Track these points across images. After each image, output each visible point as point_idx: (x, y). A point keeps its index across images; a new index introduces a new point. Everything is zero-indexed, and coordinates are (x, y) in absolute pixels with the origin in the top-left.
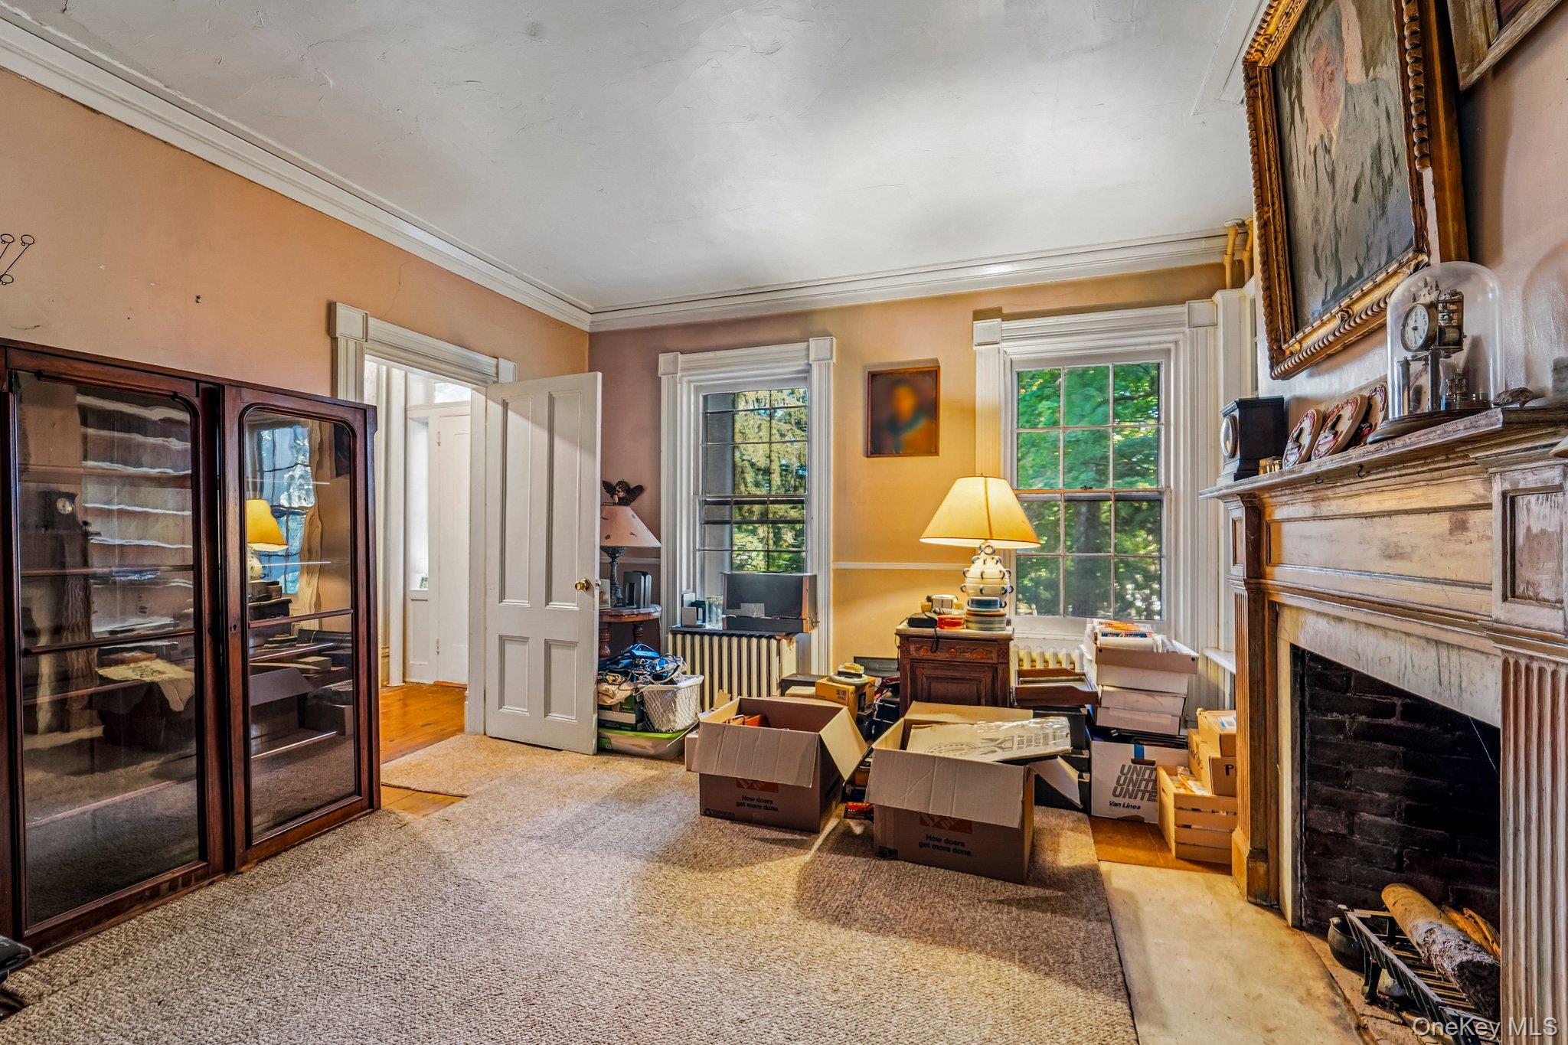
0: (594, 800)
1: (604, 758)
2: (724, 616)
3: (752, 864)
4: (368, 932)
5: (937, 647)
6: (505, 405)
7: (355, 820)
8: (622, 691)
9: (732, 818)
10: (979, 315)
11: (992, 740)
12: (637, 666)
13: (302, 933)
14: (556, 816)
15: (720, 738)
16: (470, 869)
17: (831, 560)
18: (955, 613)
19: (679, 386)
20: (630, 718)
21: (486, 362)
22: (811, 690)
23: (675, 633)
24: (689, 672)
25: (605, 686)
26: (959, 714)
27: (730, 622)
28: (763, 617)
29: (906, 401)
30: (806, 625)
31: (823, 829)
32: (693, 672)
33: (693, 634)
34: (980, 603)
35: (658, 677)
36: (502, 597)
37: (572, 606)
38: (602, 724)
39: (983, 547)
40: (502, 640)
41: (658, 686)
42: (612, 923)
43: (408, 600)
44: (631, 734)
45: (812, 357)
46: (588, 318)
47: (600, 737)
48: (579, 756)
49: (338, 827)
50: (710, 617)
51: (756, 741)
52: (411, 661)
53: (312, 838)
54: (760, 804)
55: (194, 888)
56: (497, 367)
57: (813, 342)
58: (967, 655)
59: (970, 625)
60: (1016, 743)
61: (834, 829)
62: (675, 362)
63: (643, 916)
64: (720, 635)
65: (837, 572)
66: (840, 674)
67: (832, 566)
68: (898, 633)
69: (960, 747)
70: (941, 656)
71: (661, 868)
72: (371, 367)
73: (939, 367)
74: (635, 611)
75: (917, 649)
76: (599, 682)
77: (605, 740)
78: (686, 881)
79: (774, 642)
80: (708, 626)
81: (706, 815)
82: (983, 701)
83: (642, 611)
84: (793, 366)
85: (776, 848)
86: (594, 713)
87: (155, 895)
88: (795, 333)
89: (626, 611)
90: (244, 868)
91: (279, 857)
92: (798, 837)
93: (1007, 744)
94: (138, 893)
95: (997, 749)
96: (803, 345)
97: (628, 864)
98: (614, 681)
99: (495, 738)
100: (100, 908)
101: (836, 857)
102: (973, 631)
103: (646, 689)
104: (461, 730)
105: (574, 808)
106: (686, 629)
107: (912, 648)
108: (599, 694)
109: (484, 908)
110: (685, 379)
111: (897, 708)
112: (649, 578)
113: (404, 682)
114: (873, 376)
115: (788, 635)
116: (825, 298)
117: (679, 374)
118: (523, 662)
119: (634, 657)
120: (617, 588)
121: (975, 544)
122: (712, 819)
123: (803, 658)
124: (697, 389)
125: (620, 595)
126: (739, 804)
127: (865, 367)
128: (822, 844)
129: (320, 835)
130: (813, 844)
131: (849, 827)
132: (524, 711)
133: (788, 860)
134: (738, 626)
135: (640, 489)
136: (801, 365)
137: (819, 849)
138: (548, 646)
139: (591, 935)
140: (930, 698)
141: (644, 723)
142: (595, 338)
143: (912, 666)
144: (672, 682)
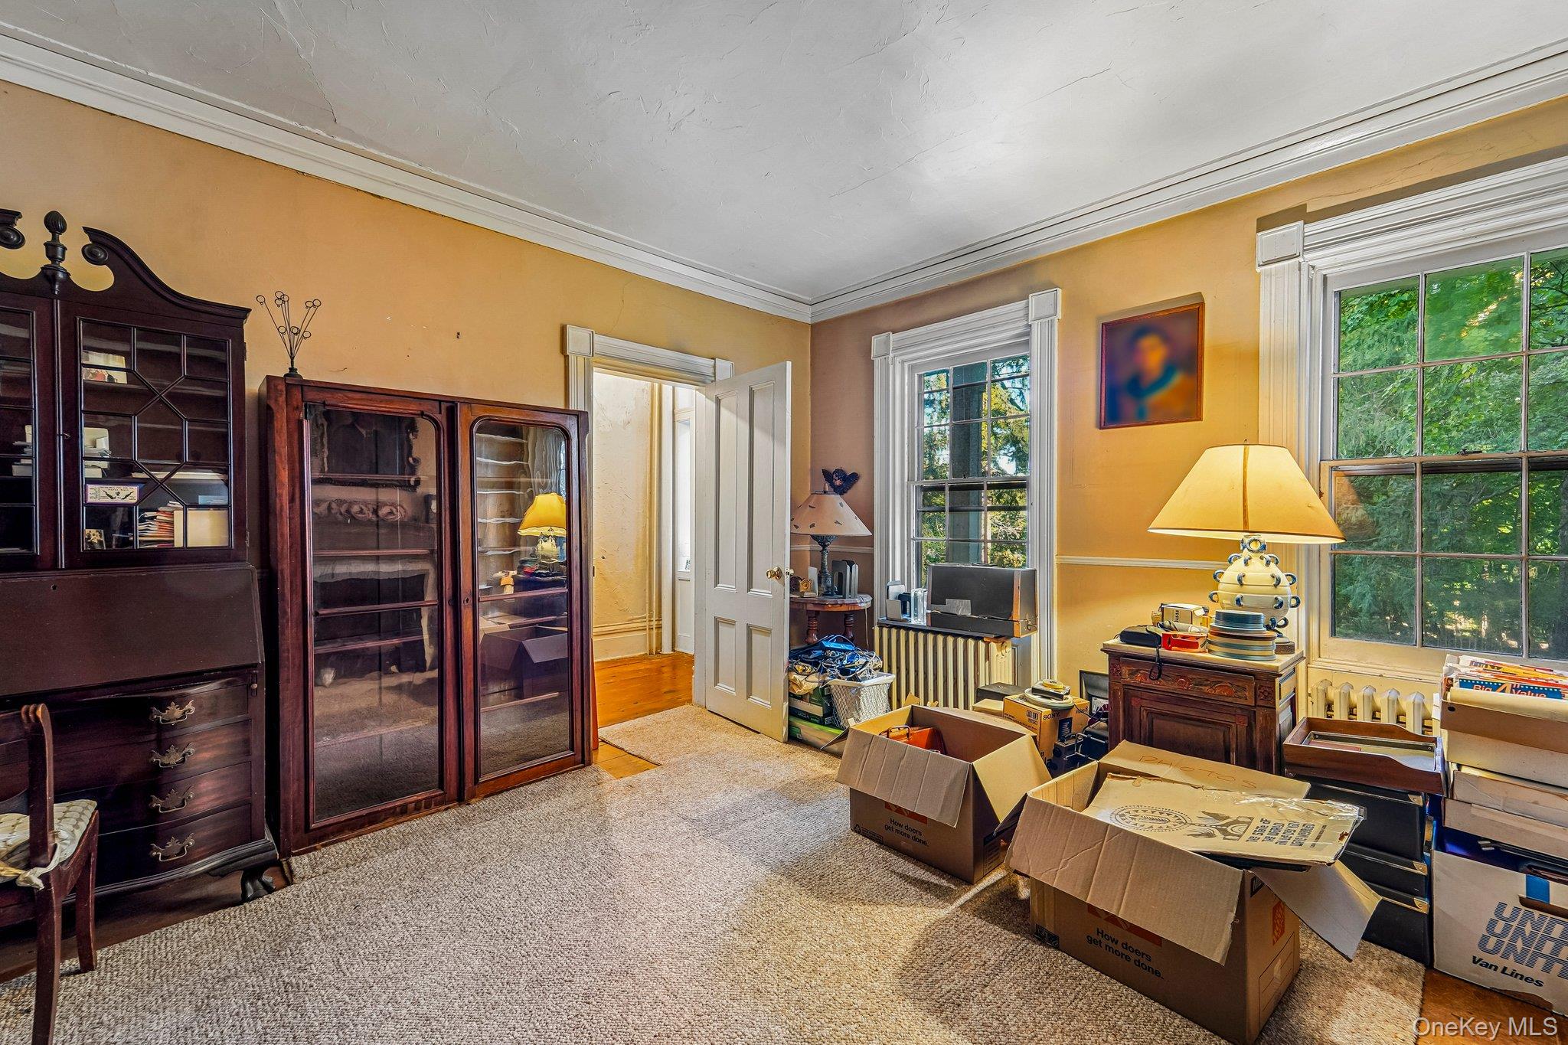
0: (759, 791)
1: (791, 747)
2: (929, 612)
3: (876, 903)
4: (515, 883)
5: (1160, 673)
6: (718, 402)
7: (567, 772)
8: (809, 683)
9: (881, 842)
10: (1265, 223)
11: (1216, 817)
12: (826, 658)
13: (473, 870)
14: (720, 800)
15: (867, 748)
16: (620, 839)
17: (1055, 552)
18: (1194, 629)
19: (891, 367)
20: (818, 710)
21: (704, 364)
22: (998, 706)
23: (881, 626)
24: (886, 668)
25: (794, 676)
26: (1185, 770)
27: (934, 618)
28: (969, 614)
29: (1153, 355)
30: (1019, 629)
31: (980, 880)
32: (890, 671)
33: (899, 628)
34: (1228, 618)
35: (844, 672)
36: (717, 582)
37: (767, 593)
38: (793, 712)
39: (1247, 541)
40: (717, 622)
41: (844, 682)
42: (704, 933)
43: (677, 580)
44: (816, 726)
45: (1031, 316)
46: (809, 310)
47: (790, 726)
48: (771, 741)
49: (553, 776)
50: (916, 611)
52: (678, 633)
53: (530, 783)
54: (908, 832)
55: (433, 811)
56: (714, 367)
57: (1033, 299)
58: (1206, 689)
59: (1213, 647)
60: (1251, 830)
61: (993, 885)
62: (887, 342)
63: (735, 935)
64: (926, 632)
65: (1062, 567)
66: (1035, 691)
67: (1055, 561)
68: (1106, 650)
69: (1162, 817)
70: (1165, 685)
71: (780, 882)
72: (602, 380)
73: (1202, 304)
74: (839, 601)
75: (1132, 674)
76: (790, 670)
77: (796, 730)
78: (798, 904)
79: (982, 645)
80: (913, 622)
81: (856, 832)
82: (1233, 756)
83: (846, 601)
84: (1010, 330)
85: (912, 890)
86: (784, 700)
87: (403, 813)
88: (1013, 290)
89: (829, 601)
90: (474, 800)
91: (500, 796)
92: (944, 883)
94: (390, 808)
95: (1216, 832)
96: (1021, 304)
97: (753, 869)
98: (804, 671)
99: (712, 712)
100: (362, 816)
101: (979, 922)
102: (1217, 656)
103: (834, 682)
104: (690, 701)
105: (740, 795)
106: (891, 623)
107: (1125, 670)
108: (790, 682)
109: (610, 883)
110: (898, 359)
111: (1106, 744)
112: (856, 568)
113: (673, 650)
114: (1110, 329)
115: (997, 638)
116: (1048, 243)
117: (891, 355)
118: (732, 640)
119: (825, 649)
120: (827, 576)
121: (1239, 536)
122: (860, 837)
123: (1022, 665)
124: (912, 368)
125: (829, 583)
126: (888, 828)
127: (1099, 318)
128: (970, 900)
129: (536, 781)
130: (959, 897)
131: (1015, 886)
132: (730, 690)
133: (919, 910)
134: (942, 624)
135: (855, 477)
136: (1019, 328)
137: (962, 907)
138: (750, 630)
139: (678, 940)
140: (1150, 740)
141: (830, 717)
142: (816, 329)
143: (1125, 694)
144: (855, 678)
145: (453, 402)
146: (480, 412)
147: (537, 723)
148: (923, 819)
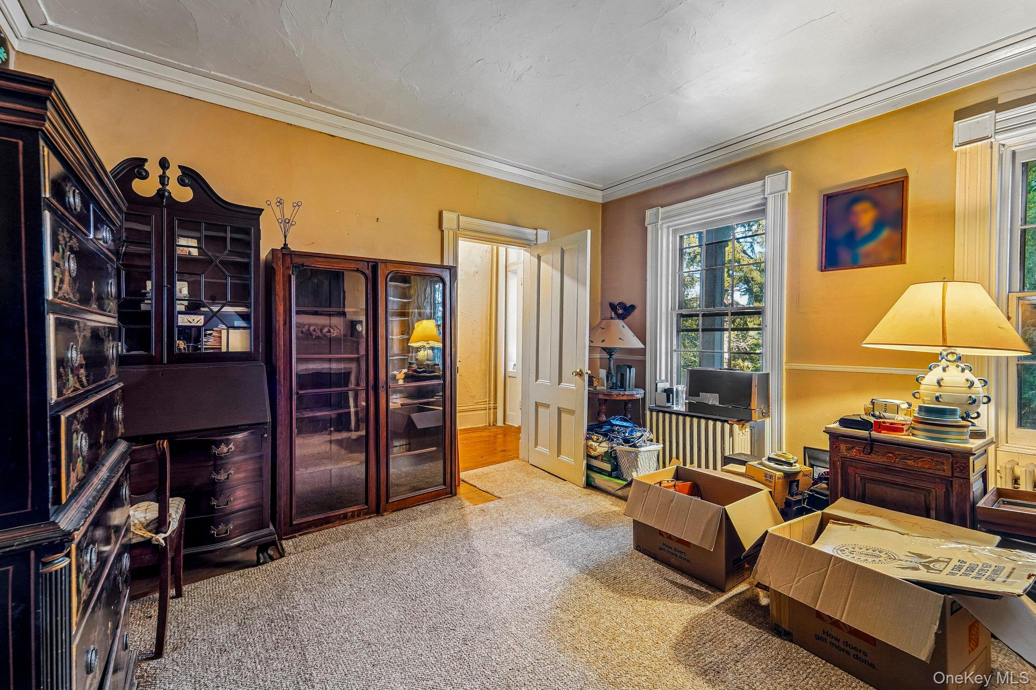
0: (568, 519)
1: (588, 491)
2: (687, 401)
3: (655, 599)
4: (415, 566)
5: (872, 449)
6: (539, 258)
7: (442, 499)
8: (601, 447)
9: (656, 558)
10: (960, 115)
11: (920, 556)
12: (613, 431)
13: (388, 556)
14: (542, 523)
15: (645, 494)
16: (478, 544)
17: (784, 361)
18: (900, 418)
19: (660, 231)
20: (607, 467)
21: (529, 233)
22: (742, 469)
23: (651, 411)
24: (655, 440)
25: (591, 442)
26: (892, 521)
27: (690, 406)
28: (717, 404)
29: (865, 216)
30: (755, 415)
31: (730, 590)
32: (658, 441)
33: (664, 412)
34: (929, 411)
35: (626, 441)
36: (537, 378)
37: (572, 386)
38: (589, 467)
39: (944, 353)
40: (537, 405)
41: (626, 448)
42: (537, 608)
43: (507, 377)
44: (606, 478)
45: (767, 191)
46: (600, 194)
47: (588, 477)
48: (574, 486)
49: (433, 501)
50: (677, 401)
51: (672, 501)
52: (508, 413)
53: (419, 505)
54: (676, 553)
55: (362, 518)
56: (537, 235)
57: (768, 179)
58: (910, 462)
59: (915, 432)
60: (951, 565)
61: (740, 594)
62: (657, 214)
63: (558, 611)
64: (684, 415)
65: (790, 371)
66: (770, 459)
67: (784, 367)
68: (827, 431)
69: (876, 554)
70: (876, 458)
71: (587, 579)
72: (464, 245)
73: (907, 177)
74: (622, 393)
75: (848, 449)
76: (588, 439)
77: (591, 479)
78: (599, 595)
79: (727, 426)
80: (675, 408)
81: (637, 550)
83: (627, 393)
84: (753, 201)
85: (680, 592)
86: (584, 459)
87: (345, 518)
88: (753, 174)
89: (615, 392)
90: (385, 513)
91: (401, 511)
92: (703, 589)
93: (938, 566)
94: (338, 515)
95: (921, 567)
96: (760, 183)
97: (567, 569)
98: (598, 439)
99: (533, 465)
100: (321, 518)
101: (730, 618)
102: (920, 439)
103: (618, 448)
104: (518, 458)
105: (555, 521)
106: (659, 409)
107: (843, 447)
108: (588, 447)
109: (474, 571)
110: (665, 225)
111: (827, 500)
112: (633, 370)
113: (504, 424)
114: (829, 199)
115: (739, 421)
116: (781, 138)
117: (660, 223)
118: (547, 417)
119: (613, 425)
120: (612, 376)
121: (938, 350)
122: (641, 554)
123: (757, 441)
124: (675, 231)
125: (614, 380)
126: (661, 549)
127: (821, 191)
128: (723, 603)
129: (423, 504)
130: (715, 600)
131: (757, 596)
132: (546, 451)
133: (686, 606)
134: (696, 410)
135: (633, 307)
136: (758, 200)
137: (717, 606)
138: (560, 411)
139: (520, 611)
140: (863, 498)
141: (616, 472)
142: (605, 206)
143: (842, 464)
144: (634, 446)
145: (376, 262)
146: (391, 268)
147: (421, 467)
148: (688, 544)
